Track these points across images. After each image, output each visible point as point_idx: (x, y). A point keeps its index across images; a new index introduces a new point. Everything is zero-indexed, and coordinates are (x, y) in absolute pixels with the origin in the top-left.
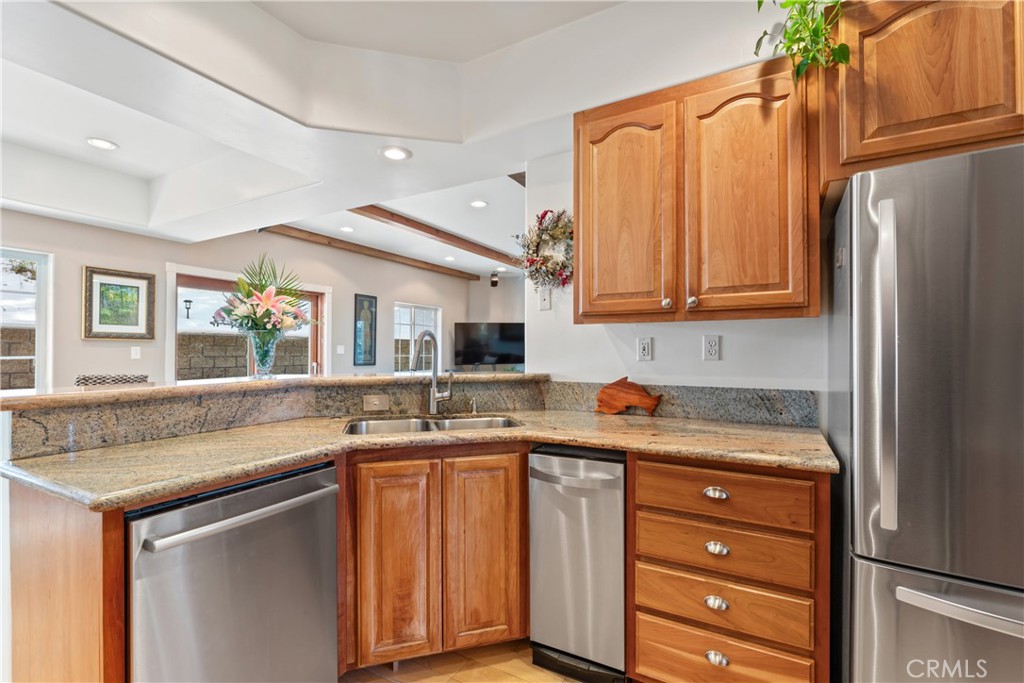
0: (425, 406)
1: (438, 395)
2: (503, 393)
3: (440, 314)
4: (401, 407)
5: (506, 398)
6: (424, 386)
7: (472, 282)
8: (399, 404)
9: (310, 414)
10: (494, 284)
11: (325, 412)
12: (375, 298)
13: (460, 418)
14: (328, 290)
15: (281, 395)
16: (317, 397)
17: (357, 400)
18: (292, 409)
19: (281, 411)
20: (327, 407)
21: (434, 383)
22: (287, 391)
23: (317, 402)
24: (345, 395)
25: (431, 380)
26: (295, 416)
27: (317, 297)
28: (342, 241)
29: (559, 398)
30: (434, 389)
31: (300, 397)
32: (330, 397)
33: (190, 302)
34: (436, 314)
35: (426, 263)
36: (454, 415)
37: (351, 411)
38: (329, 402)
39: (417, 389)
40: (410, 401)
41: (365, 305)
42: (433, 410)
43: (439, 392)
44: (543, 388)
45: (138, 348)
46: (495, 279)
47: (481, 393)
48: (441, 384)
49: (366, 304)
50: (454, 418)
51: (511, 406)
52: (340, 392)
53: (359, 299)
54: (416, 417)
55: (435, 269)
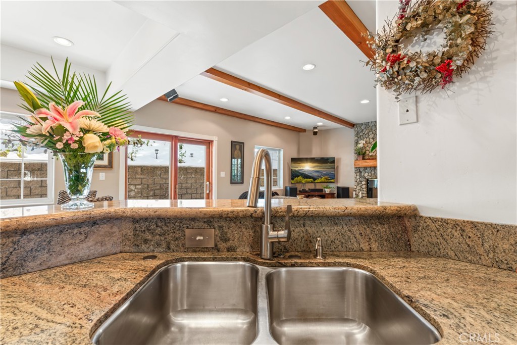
0: (256, 244)
1: (272, 234)
2: (355, 229)
3: (282, 152)
4: (229, 244)
5: (358, 236)
6: (255, 220)
7: (301, 134)
8: (226, 240)
9: (127, 248)
10: (315, 133)
11: (144, 247)
12: (243, 143)
13: (302, 265)
14: (215, 139)
15: (85, 229)
16: (135, 230)
17: (178, 234)
18: (102, 244)
19: (86, 248)
20: (146, 241)
21: (267, 219)
22: (95, 223)
23: (134, 235)
24: (165, 228)
25: (263, 213)
26: (107, 252)
27: (209, 143)
28: (223, 109)
29: (434, 240)
30: (267, 225)
31: (115, 229)
32: (149, 230)
33: (158, 150)
34: (279, 153)
35: (273, 122)
36: (293, 261)
37: (172, 246)
38: (148, 236)
39: (248, 223)
40: (240, 237)
41: (237, 149)
42: (266, 252)
43: (274, 231)
44: (408, 224)
45: (104, 174)
46: (316, 130)
47: (327, 229)
48: (277, 218)
49: (238, 147)
50: (293, 265)
51: (365, 246)
52: (160, 224)
53: (234, 144)
54: (245, 260)
55: (279, 125)
